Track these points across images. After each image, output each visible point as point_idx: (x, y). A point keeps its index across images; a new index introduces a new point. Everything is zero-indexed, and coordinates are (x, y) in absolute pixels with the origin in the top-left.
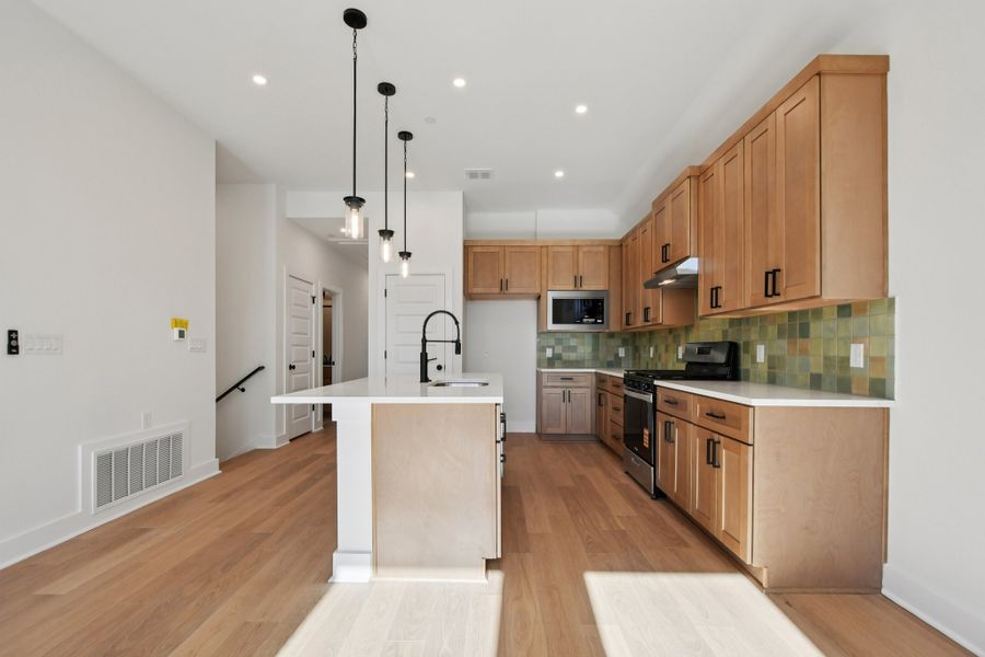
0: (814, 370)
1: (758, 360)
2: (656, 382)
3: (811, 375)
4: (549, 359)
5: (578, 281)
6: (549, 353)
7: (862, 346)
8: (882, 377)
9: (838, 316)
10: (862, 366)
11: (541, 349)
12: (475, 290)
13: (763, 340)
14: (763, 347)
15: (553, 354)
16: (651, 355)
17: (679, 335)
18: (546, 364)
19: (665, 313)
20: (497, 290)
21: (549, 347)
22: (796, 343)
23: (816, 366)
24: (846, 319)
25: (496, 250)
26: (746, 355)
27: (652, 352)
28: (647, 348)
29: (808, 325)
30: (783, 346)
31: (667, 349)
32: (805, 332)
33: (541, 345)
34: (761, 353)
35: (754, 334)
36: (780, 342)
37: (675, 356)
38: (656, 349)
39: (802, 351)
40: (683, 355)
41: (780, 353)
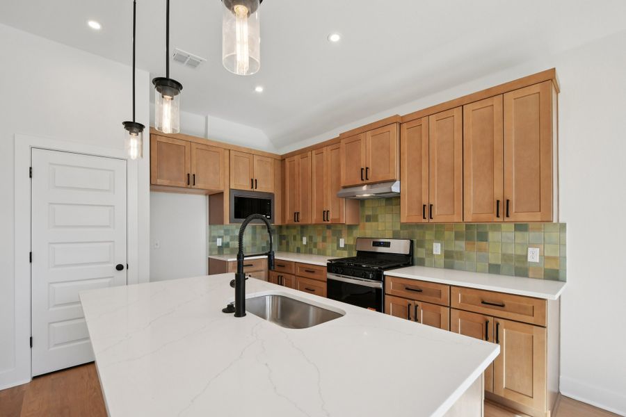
0: (492, 262)
1: (434, 253)
2: (386, 273)
3: (489, 264)
4: (219, 247)
5: (254, 182)
6: (219, 242)
7: (538, 249)
8: (556, 268)
9: (515, 230)
10: (538, 261)
11: (212, 239)
12: (159, 182)
13: (438, 239)
14: (439, 245)
15: (222, 243)
16: (304, 243)
17: (340, 231)
18: (217, 252)
19: (346, 216)
20: (184, 183)
21: (219, 237)
22: (474, 244)
23: (495, 259)
24: (523, 233)
25: (183, 143)
26: (419, 249)
27: (305, 240)
28: (298, 237)
29: (486, 233)
30: (461, 245)
31: (324, 240)
32: (483, 237)
33: (212, 235)
34: (437, 249)
35: (429, 235)
36: (457, 242)
37: (335, 245)
38: (310, 238)
39: (480, 250)
40: (345, 245)
41: (457, 249)
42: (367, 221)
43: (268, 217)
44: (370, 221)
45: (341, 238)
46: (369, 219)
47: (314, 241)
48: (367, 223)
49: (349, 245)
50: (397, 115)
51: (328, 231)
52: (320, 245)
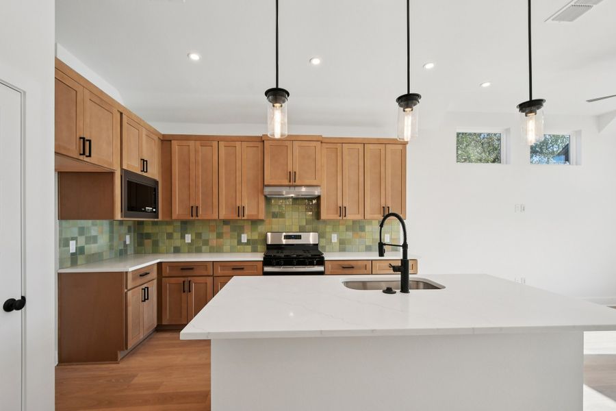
0: (367, 244)
1: (333, 241)
3: (366, 246)
4: (72, 254)
6: (73, 247)
7: (389, 235)
10: (389, 242)
11: (64, 243)
13: (334, 231)
14: (336, 235)
15: (76, 249)
16: (188, 241)
17: (242, 227)
18: (69, 264)
20: (75, 152)
21: (73, 239)
22: (357, 234)
23: (368, 242)
27: (188, 238)
28: (177, 235)
29: (364, 226)
30: (350, 234)
31: (220, 236)
32: (362, 229)
33: (64, 236)
34: (335, 238)
35: (329, 229)
36: (347, 233)
37: (236, 241)
38: (198, 235)
39: (361, 237)
40: (248, 240)
41: (348, 237)
42: (273, 217)
43: (154, 210)
44: (276, 217)
45: (243, 233)
46: (275, 215)
47: (204, 237)
48: (274, 219)
49: (253, 240)
50: (321, 136)
51: (225, 227)
52: (214, 241)
